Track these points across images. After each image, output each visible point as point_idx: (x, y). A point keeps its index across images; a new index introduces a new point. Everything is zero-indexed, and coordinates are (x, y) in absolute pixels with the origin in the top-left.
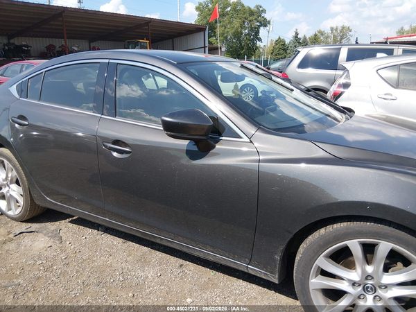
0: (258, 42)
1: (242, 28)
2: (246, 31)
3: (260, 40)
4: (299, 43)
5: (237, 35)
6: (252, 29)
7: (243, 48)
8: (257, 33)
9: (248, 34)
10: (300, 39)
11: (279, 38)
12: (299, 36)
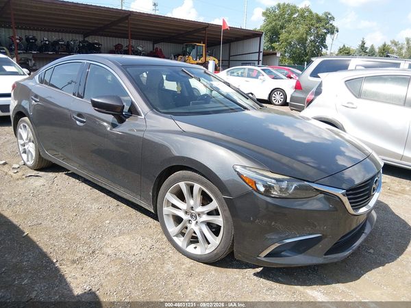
0: (323, 49)
1: (307, 34)
2: (312, 38)
3: (325, 47)
4: (365, 52)
5: (302, 41)
6: (318, 36)
7: (307, 54)
8: (324, 39)
9: (314, 41)
10: (366, 48)
11: (344, 46)
12: (365, 46)
